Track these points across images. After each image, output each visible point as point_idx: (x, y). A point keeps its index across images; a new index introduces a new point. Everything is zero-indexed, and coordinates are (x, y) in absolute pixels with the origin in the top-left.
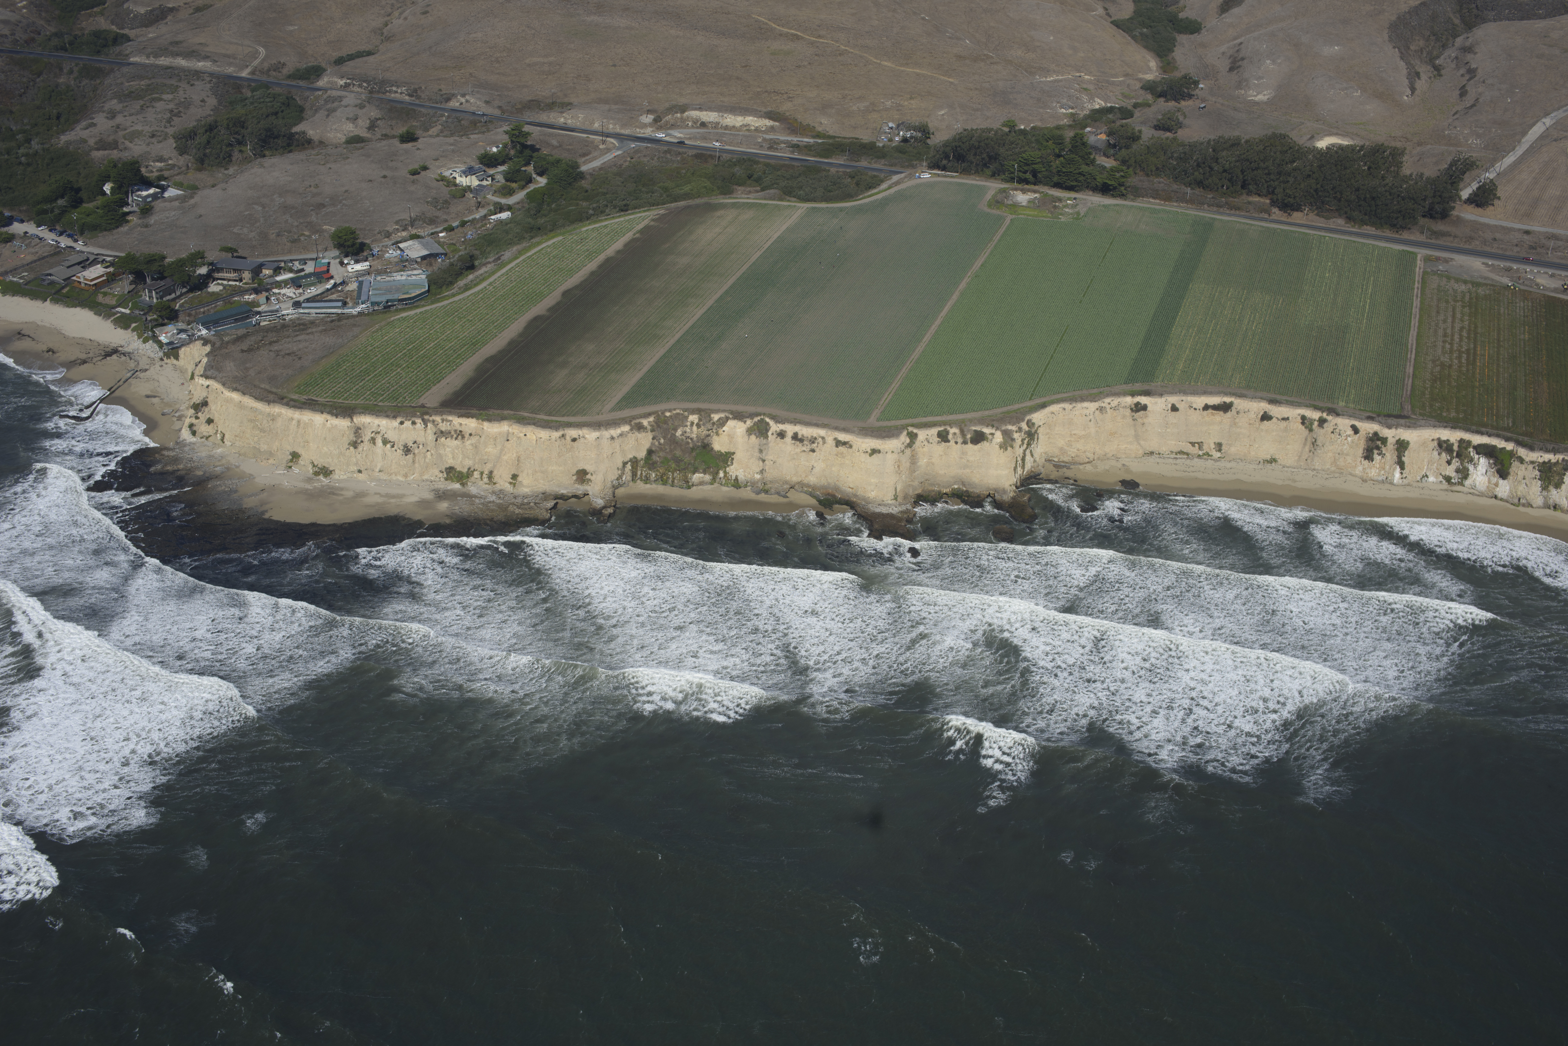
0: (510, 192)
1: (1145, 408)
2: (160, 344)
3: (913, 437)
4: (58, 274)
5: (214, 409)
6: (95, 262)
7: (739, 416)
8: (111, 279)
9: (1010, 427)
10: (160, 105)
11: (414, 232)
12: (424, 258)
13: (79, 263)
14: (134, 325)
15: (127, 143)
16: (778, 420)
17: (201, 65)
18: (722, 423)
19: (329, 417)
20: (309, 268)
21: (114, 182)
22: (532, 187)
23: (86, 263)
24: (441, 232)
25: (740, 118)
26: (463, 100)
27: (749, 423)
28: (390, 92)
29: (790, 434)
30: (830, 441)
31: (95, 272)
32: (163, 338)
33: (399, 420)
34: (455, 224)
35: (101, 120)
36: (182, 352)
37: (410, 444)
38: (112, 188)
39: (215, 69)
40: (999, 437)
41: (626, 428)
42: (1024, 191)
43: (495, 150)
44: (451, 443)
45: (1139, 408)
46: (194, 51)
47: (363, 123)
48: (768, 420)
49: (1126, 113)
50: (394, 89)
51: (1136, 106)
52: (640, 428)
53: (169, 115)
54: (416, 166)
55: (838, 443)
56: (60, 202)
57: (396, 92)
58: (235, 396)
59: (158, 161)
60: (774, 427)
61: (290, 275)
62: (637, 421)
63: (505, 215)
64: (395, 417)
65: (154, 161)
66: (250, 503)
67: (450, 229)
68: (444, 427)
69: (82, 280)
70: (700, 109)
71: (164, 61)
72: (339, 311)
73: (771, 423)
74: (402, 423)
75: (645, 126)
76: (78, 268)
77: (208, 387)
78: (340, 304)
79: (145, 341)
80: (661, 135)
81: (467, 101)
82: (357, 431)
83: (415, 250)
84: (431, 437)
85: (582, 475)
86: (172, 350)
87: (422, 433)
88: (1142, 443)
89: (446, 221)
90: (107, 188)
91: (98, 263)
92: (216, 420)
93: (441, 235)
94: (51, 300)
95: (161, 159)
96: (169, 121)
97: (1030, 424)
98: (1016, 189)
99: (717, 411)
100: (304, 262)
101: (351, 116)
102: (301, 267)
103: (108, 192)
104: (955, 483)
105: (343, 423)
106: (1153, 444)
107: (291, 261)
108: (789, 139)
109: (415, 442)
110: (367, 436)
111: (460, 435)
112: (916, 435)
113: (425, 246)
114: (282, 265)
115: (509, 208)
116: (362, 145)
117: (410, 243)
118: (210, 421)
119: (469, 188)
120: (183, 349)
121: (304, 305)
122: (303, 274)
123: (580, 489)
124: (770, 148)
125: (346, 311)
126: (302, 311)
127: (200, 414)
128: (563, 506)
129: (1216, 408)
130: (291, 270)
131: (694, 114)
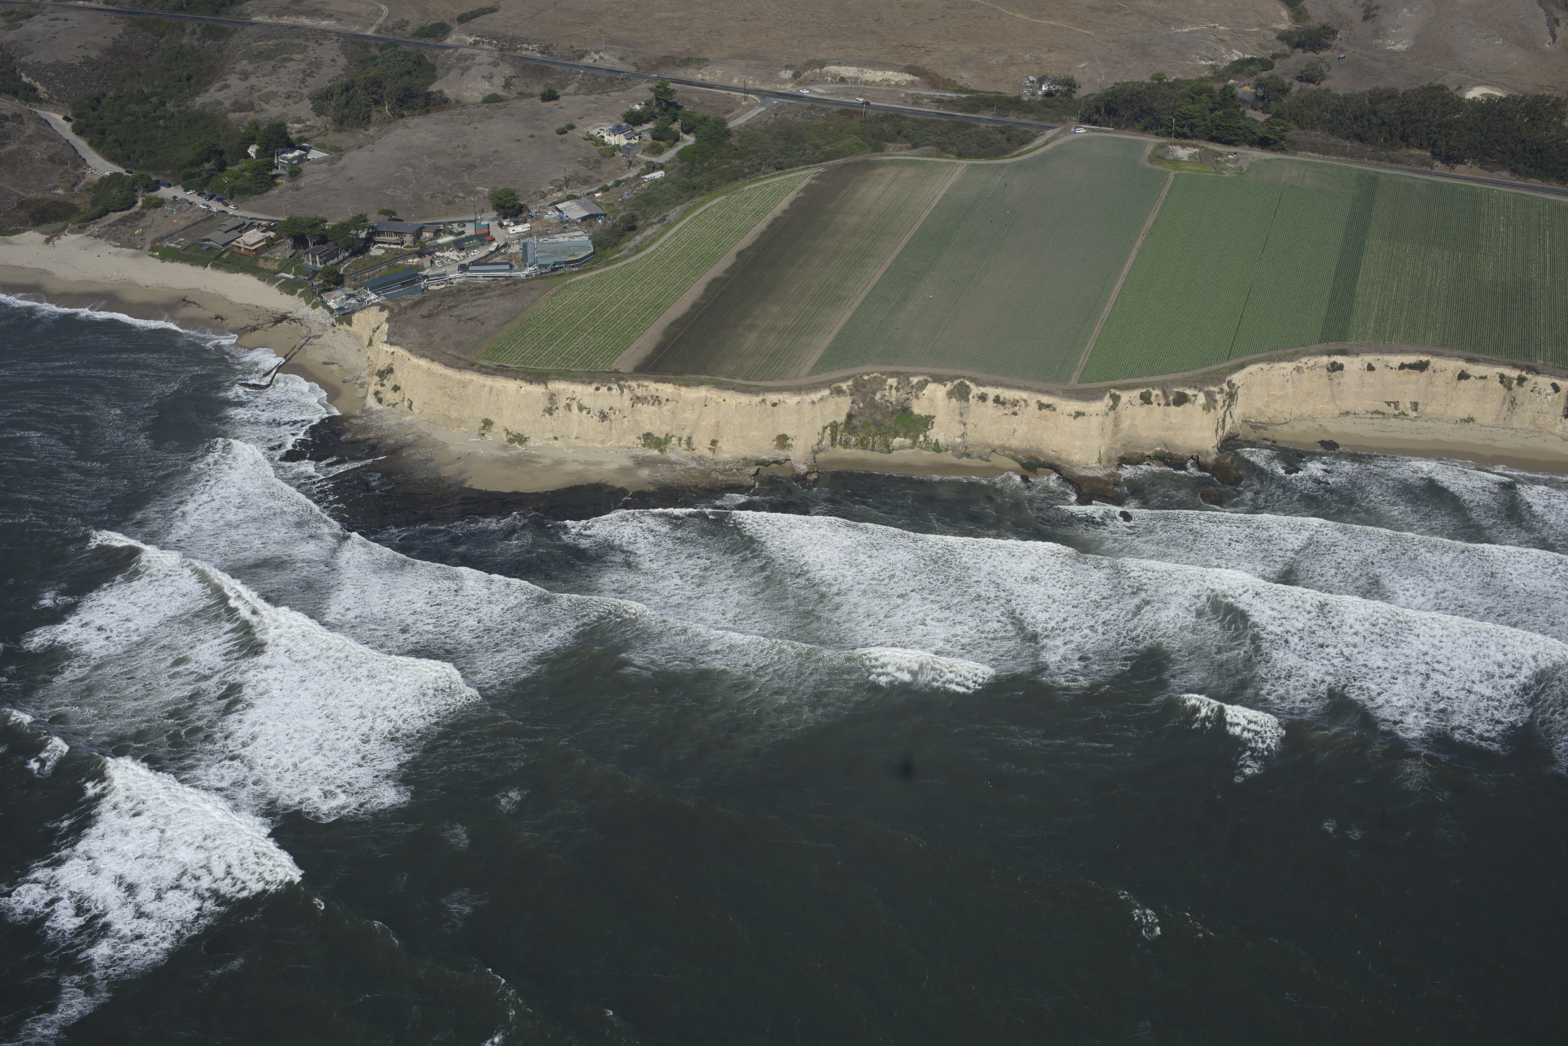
0: (659, 151)
1: (1341, 367)
2: (331, 311)
3: (1116, 399)
4: (217, 238)
5: (400, 376)
6: (251, 226)
7: (939, 379)
8: (270, 244)
9: (1212, 388)
10: (291, 65)
11: (569, 192)
12: (584, 219)
13: (236, 228)
14: (300, 291)
15: (263, 104)
16: (978, 383)
17: (325, 24)
18: (922, 386)
19: (523, 383)
20: (470, 230)
21: (259, 145)
22: (680, 146)
23: (242, 228)
24: (597, 192)
25: (880, 73)
26: (597, 57)
27: (949, 386)
28: (521, 49)
29: (991, 397)
30: (1033, 404)
31: (252, 237)
32: (332, 304)
33: (594, 386)
34: (610, 184)
35: (233, 80)
36: (355, 317)
37: (606, 410)
38: (257, 151)
39: (340, 27)
40: (1201, 399)
41: (826, 392)
42: (1183, 146)
43: (638, 107)
44: (648, 409)
45: (1336, 367)
46: (316, 10)
47: (499, 81)
48: (967, 383)
49: (1266, 65)
50: (525, 46)
51: (1274, 57)
52: (839, 392)
53: (302, 75)
54: (562, 125)
55: (1041, 406)
56: (208, 166)
57: (527, 49)
58: (423, 363)
59: (296, 122)
60: (975, 390)
61: (450, 238)
62: (837, 385)
63: (658, 174)
64: (590, 383)
65: (292, 123)
66: (448, 471)
67: (605, 189)
68: (640, 392)
69: (242, 245)
70: (839, 64)
71: (287, 20)
72: (507, 274)
73: (972, 386)
74: (597, 389)
75: (784, 82)
76: (235, 233)
77: (393, 353)
78: (507, 267)
79: (314, 307)
80: (805, 92)
81: (601, 58)
82: (552, 397)
83: (574, 211)
84: (627, 403)
85: (782, 441)
86: (345, 316)
87: (619, 399)
88: (1338, 402)
89: (600, 181)
90: (252, 150)
91: (254, 227)
92: (402, 387)
93: (597, 195)
94: (212, 266)
95: (299, 121)
96: (303, 81)
97: (1230, 384)
98: (1175, 144)
99: (916, 374)
100: (462, 224)
101: (486, 74)
102: (461, 230)
103: (253, 155)
104: (1157, 446)
105: (537, 390)
106: (1349, 404)
107: (450, 223)
108: (932, 93)
109: (611, 409)
110: (562, 402)
111: (657, 400)
112: (1119, 397)
113: (584, 206)
114: (442, 227)
115: (661, 167)
116: (504, 103)
117: (567, 203)
118: (396, 388)
119: (617, 147)
120: (356, 315)
121: (471, 268)
122: (463, 236)
123: (781, 454)
124: (915, 103)
125: (513, 274)
126: (469, 274)
127: (385, 382)
128: (765, 472)
129: (1412, 367)
130: (451, 233)
131: (833, 69)
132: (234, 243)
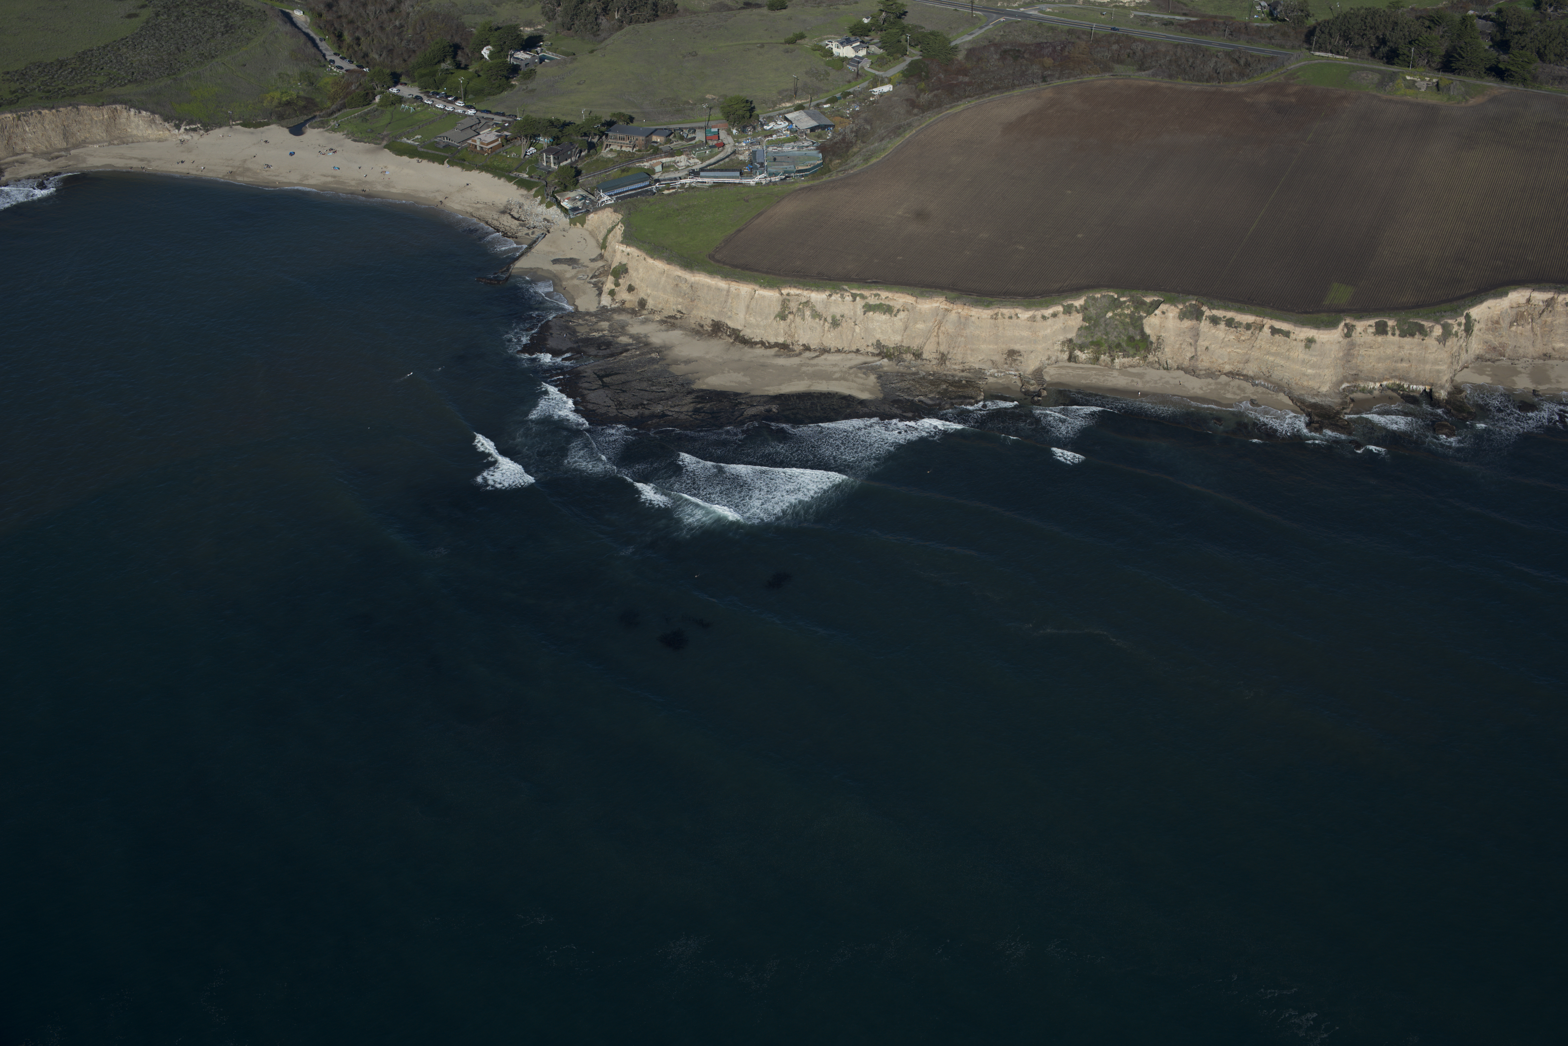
0: (888, 65)
2: (565, 211)
3: (1350, 327)
4: (453, 136)
5: (636, 277)
6: (486, 126)
7: (1172, 301)
8: (505, 143)
9: (1450, 321)
11: (798, 102)
12: (813, 129)
13: (471, 127)
14: (534, 189)
16: (1211, 306)
18: (1154, 306)
20: (700, 136)
21: (494, 46)
22: (907, 60)
23: (478, 127)
24: (826, 103)
27: (1181, 307)
29: (1223, 320)
30: (1266, 330)
31: (488, 136)
32: (566, 204)
34: (838, 95)
36: (589, 218)
38: (491, 53)
40: (1438, 331)
41: (1058, 308)
42: (1421, 77)
43: (866, 21)
48: (1200, 305)
52: (1071, 309)
54: (792, 35)
55: (1274, 331)
56: (443, 66)
60: (1208, 313)
61: (681, 144)
62: (1069, 302)
63: (887, 88)
64: (824, 289)
65: (523, 26)
66: (680, 371)
67: (832, 100)
68: (873, 301)
69: (478, 144)
72: (737, 181)
73: (1204, 308)
74: (830, 296)
76: (471, 132)
77: (628, 253)
78: (738, 174)
79: (549, 206)
80: (1033, 11)
82: (785, 302)
83: (803, 121)
84: (860, 311)
85: (1012, 355)
86: (579, 216)
87: (851, 306)
89: (828, 91)
90: (485, 52)
91: (489, 127)
92: (637, 287)
93: (825, 106)
94: (448, 162)
95: (530, 24)
97: (1468, 318)
98: (1413, 74)
99: (1148, 295)
100: (693, 130)
102: (691, 136)
103: (486, 56)
105: (771, 294)
107: (681, 129)
108: (1161, 16)
109: (842, 316)
110: (795, 308)
111: (887, 309)
112: (1353, 326)
113: (812, 117)
114: (673, 133)
115: (890, 81)
116: (732, 13)
117: (796, 114)
118: (631, 289)
119: (845, 59)
120: (590, 215)
121: (702, 174)
123: (1011, 369)
124: (1143, 25)
125: (744, 181)
126: (700, 180)
127: (620, 281)
130: (682, 138)
132: (470, 141)
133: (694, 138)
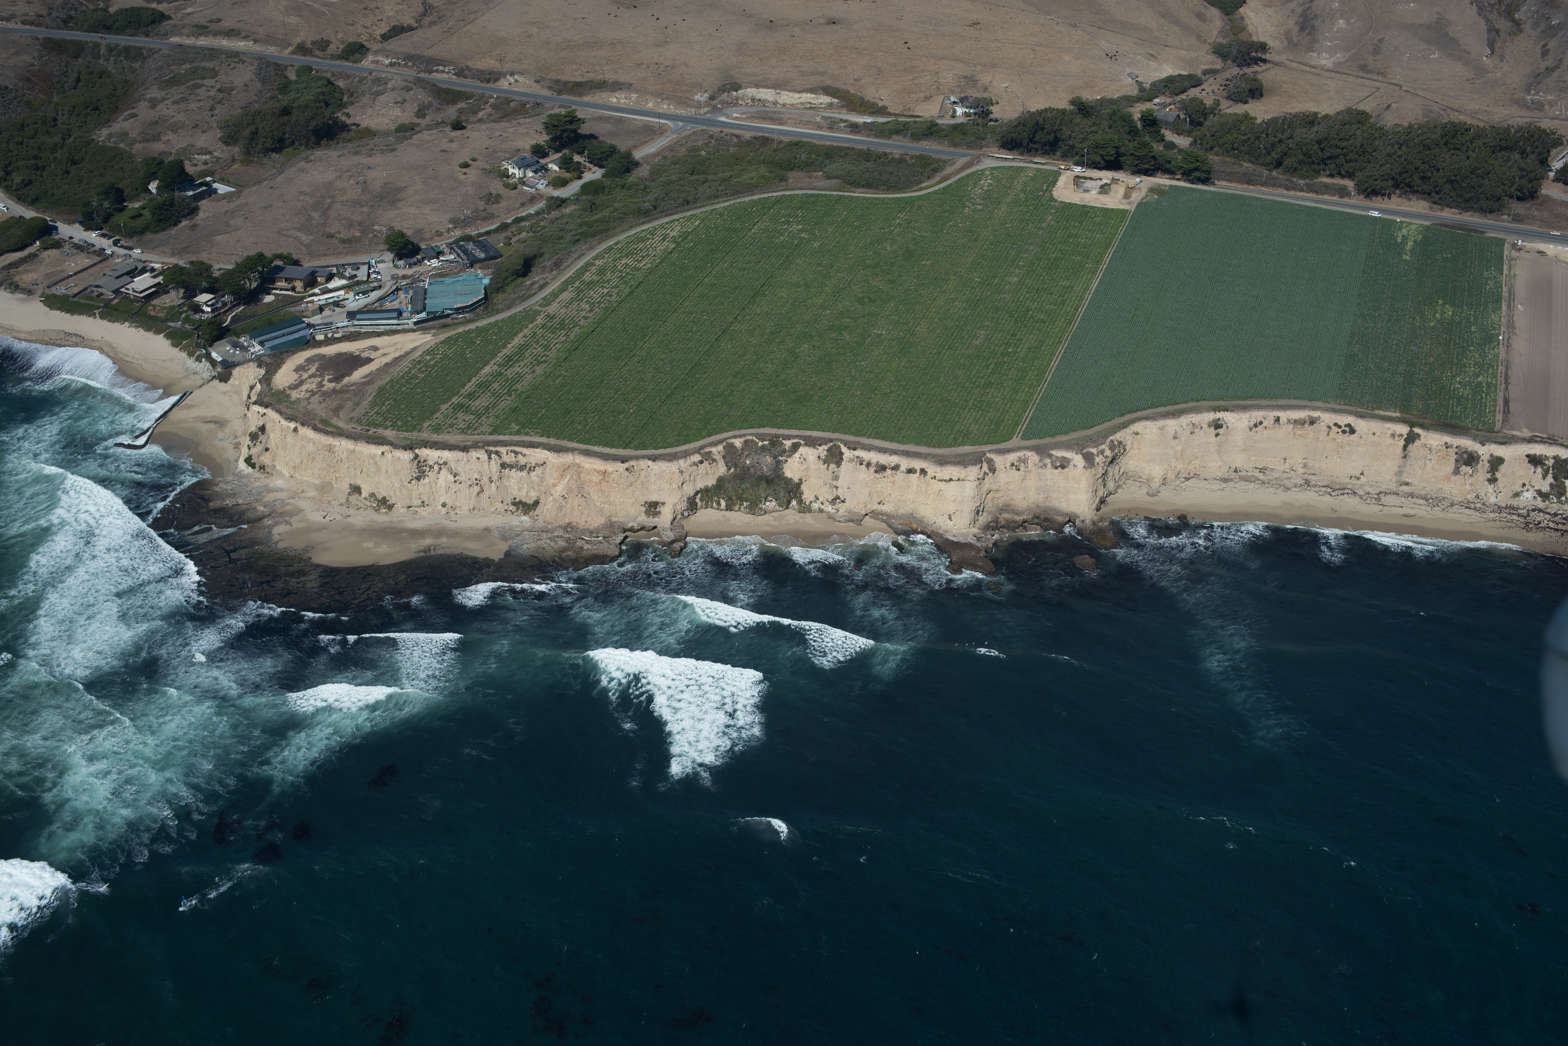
0: (565, 183)
1: (1225, 424)
2: (213, 363)
3: (991, 464)
4: (107, 285)
5: (272, 438)
6: (144, 271)
7: (812, 443)
8: (159, 290)
9: (1091, 450)
10: (201, 92)
11: (467, 230)
13: (128, 273)
14: (185, 341)
15: (170, 135)
16: (851, 446)
17: (241, 45)
18: (794, 449)
19: (390, 450)
20: (362, 274)
21: (161, 179)
22: (585, 179)
23: (133, 273)
24: (495, 230)
25: (796, 96)
26: (512, 80)
27: (822, 450)
28: (437, 71)
30: (906, 469)
31: (142, 284)
32: (216, 356)
34: (509, 221)
35: (142, 108)
36: (236, 372)
38: (158, 187)
39: (257, 48)
40: (1080, 461)
44: (517, 476)
45: (1219, 424)
46: (233, 30)
47: (412, 108)
48: (842, 446)
49: (1194, 82)
51: (1205, 72)
52: (710, 457)
53: (211, 102)
55: (914, 471)
57: (443, 72)
58: (294, 426)
59: (202, 154)
60: (848, 454)
61: (344, 282)
64: (457, 448)
65: (198, 154)
67: (504, 227)
68: (508, 458)
69: (131, 292)
71: (203, 42)
75: (699, 105)
76: (127, 278)
77: (264, 415)
78: (395, 315)
79: (198, 359)
81: (516, 81)
82: (420, 463)
84: (495, 469)
85: (652, 507)
86: (225, 370)
87: (486, 464)
89: (500, 218)
90: (153, 187)
92: (274, 449)
94: (99, 316)
95: (205, 152)
96: (212, 108)
97: (1113, 444)
99: (788, 437)
100: (356, 266)
102: (354, 273)
103: (154, 191)
105: (404, 456)
107: (344, 266)
108: (847, 117)
109: (479, 474)
110: (430, 468)
111: (525, 466)
112: (994, 462)
114: (335, 270)
116: (411, 133)
118: (268, 452)
119: (521, 181)
120: (237, 369)
121: (358, 316)
122: (355, 280)
123: (650, 521)
124: (831, 128)
125: (401, 322)
126: (356, 323)
127: (257, 443)
128: (632, 538)
129: (1300, 423)
130: (343, 277)
132: (123, 290)
133: (355, 276)
